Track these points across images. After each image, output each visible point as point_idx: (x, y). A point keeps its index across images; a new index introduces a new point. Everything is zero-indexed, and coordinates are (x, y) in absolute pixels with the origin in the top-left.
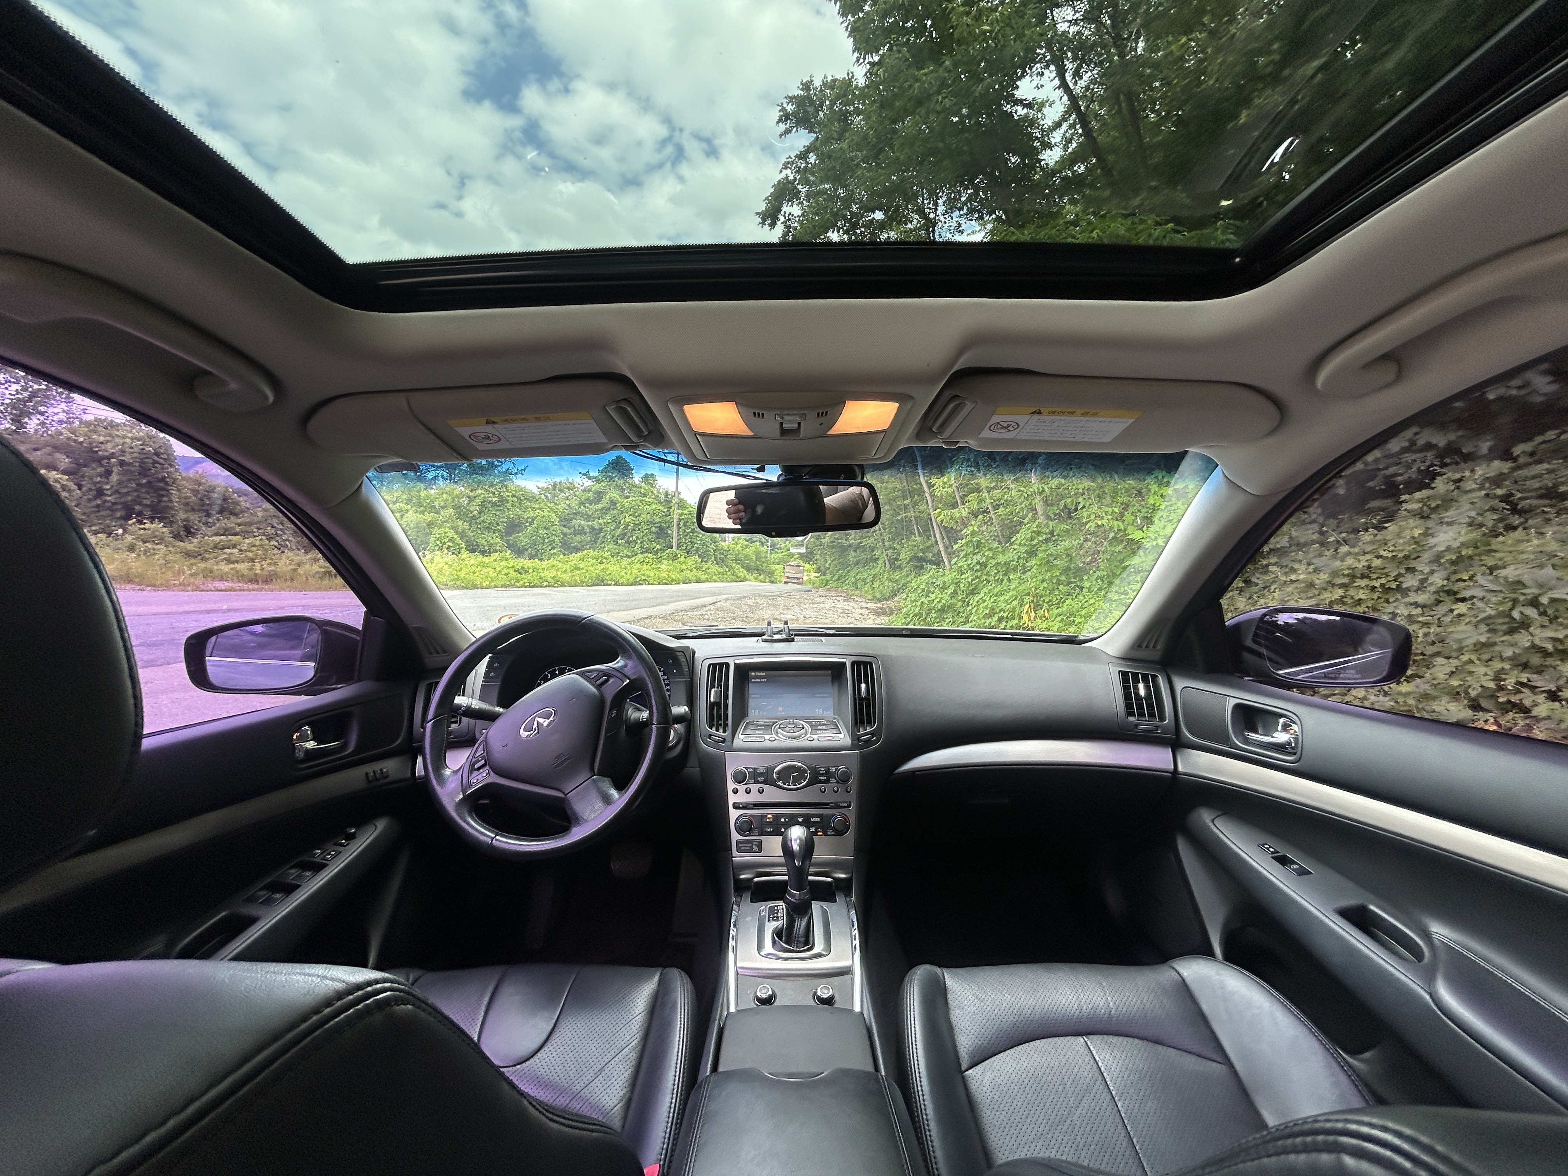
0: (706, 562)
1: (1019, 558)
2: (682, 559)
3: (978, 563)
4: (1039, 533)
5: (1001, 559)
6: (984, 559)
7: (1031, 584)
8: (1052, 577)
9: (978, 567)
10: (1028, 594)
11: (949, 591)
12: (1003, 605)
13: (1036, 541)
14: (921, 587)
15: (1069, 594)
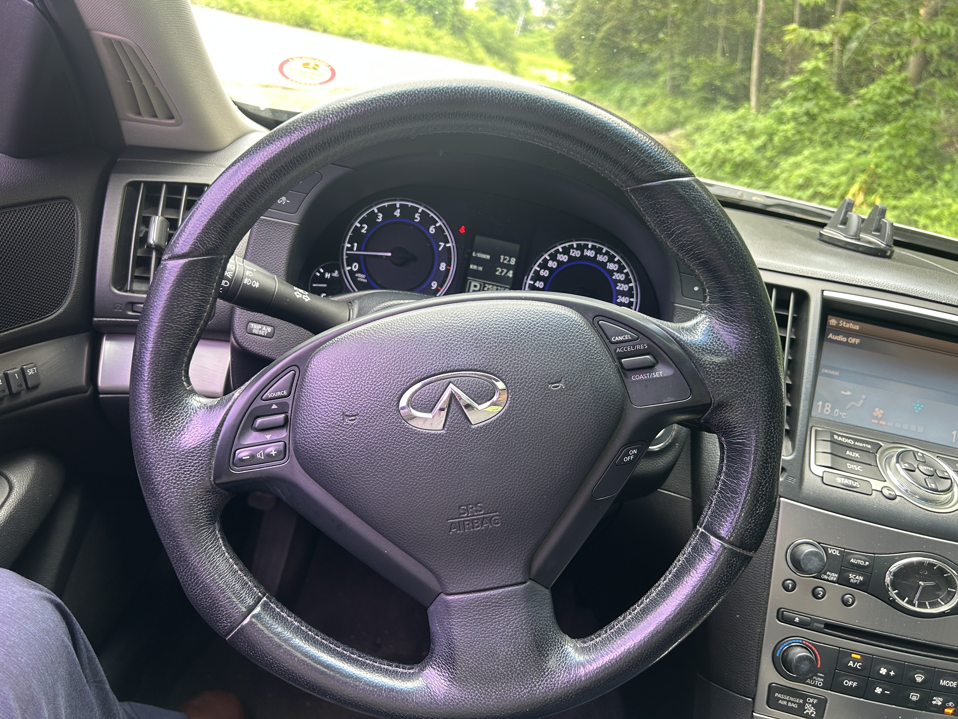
0: (440, 28)
1: (863, 118)
2: (409, 17)
3: (808, 113)
4: (900, 90)
5: (839, 114)
6: (816, 110)
7: (871, 159)
8: (903, 155)
9: (805, 119)
10: (863, 171)
11: (758, 143)
12: (824, 178)
13: (892, 101)
14: (723, 128)
15: (918, 184)
